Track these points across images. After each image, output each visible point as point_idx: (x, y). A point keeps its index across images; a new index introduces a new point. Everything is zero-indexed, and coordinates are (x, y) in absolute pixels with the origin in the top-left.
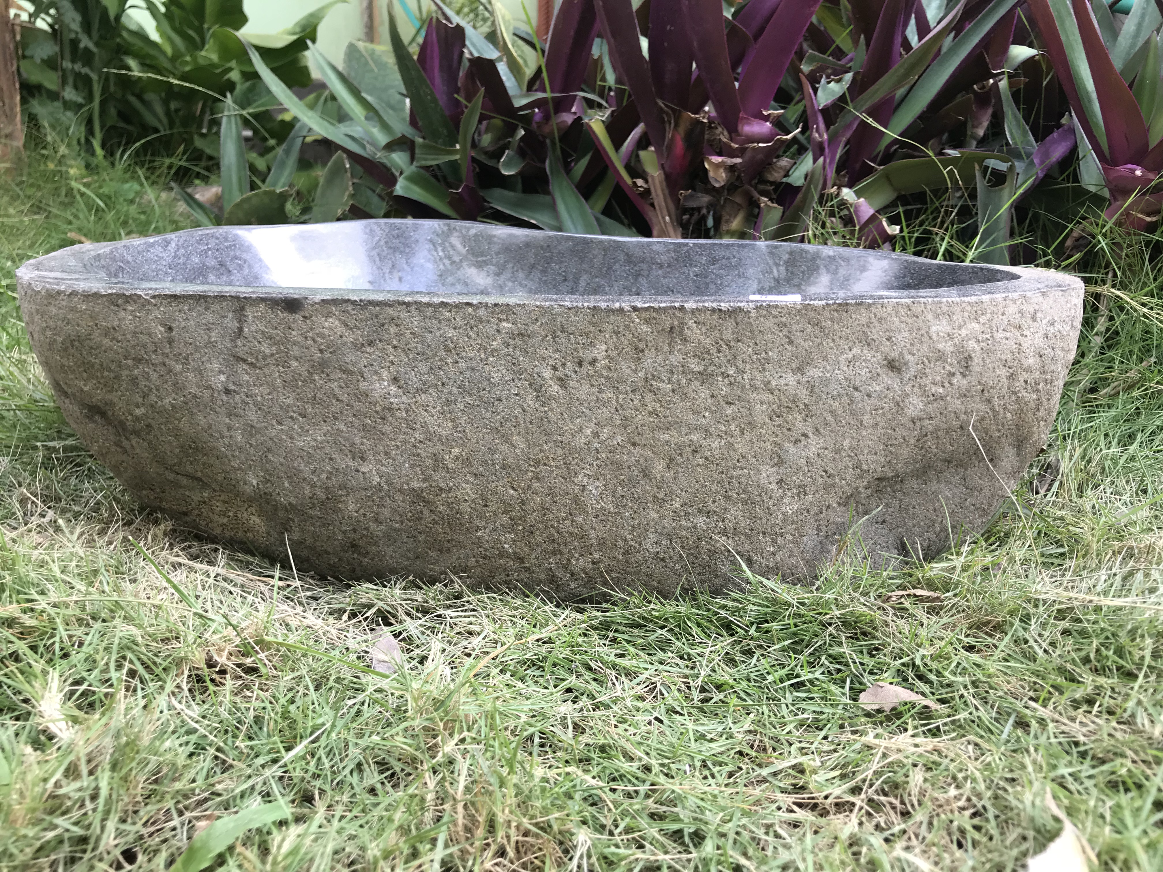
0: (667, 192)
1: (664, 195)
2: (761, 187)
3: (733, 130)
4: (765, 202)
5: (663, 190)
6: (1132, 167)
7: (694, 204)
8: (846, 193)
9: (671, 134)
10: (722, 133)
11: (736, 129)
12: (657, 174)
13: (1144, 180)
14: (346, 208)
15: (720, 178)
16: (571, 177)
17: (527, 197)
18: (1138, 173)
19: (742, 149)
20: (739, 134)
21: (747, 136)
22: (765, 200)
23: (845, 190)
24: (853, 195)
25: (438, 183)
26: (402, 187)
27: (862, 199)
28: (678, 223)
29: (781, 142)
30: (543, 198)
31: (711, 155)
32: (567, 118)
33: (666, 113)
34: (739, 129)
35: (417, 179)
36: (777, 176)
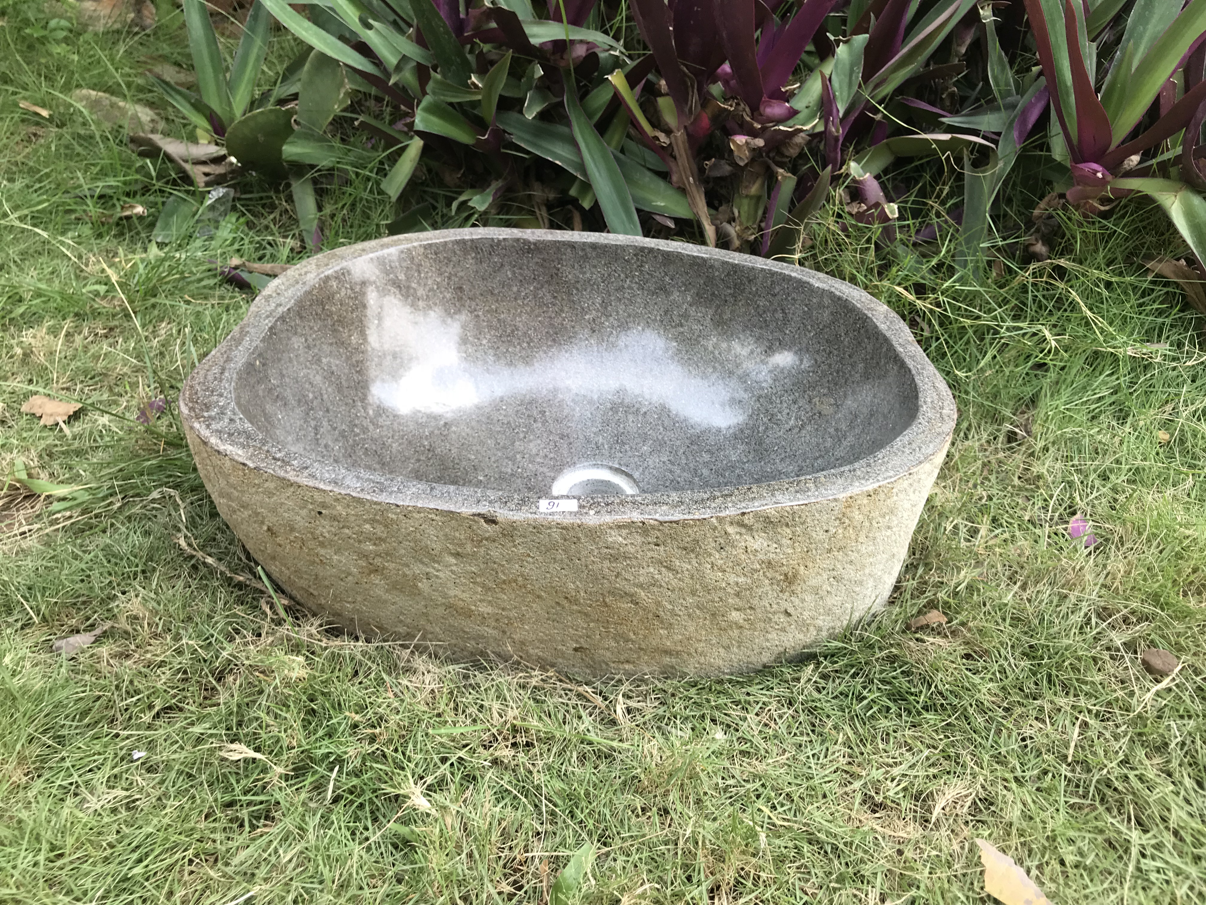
0: (689, 152)
1: (687, 154)
2: (778, 158)
3: (755, 110)
4: (782, 174)
5: (685, 150)
6: (1095, 166)
7: (717, 174)
8: (854, 168)
9: (694, 99)
10: (744, 110)
11: (758, 109)
12: (680, 134)
13: (1103, 182)
14: (344, 106)
15: (743, 157)
16: (590, 116)
17: (545, 125)
18: (1100, 175)
19: (764, 129)
20: (761, 115)
21: (768, 117)
22: (781, 171)
23: (853, 164)
24: (861, 171)
25: (454, 111)
26: (422, 121)
27: (868, 175)
28: (700, 180)
29: (801, 131)
30: (563, 129)
31: (735, 134)
32: (580, 51)
33: (689, 77)
34: (762, 108)
35: (434, 110)
36: (793, 152)
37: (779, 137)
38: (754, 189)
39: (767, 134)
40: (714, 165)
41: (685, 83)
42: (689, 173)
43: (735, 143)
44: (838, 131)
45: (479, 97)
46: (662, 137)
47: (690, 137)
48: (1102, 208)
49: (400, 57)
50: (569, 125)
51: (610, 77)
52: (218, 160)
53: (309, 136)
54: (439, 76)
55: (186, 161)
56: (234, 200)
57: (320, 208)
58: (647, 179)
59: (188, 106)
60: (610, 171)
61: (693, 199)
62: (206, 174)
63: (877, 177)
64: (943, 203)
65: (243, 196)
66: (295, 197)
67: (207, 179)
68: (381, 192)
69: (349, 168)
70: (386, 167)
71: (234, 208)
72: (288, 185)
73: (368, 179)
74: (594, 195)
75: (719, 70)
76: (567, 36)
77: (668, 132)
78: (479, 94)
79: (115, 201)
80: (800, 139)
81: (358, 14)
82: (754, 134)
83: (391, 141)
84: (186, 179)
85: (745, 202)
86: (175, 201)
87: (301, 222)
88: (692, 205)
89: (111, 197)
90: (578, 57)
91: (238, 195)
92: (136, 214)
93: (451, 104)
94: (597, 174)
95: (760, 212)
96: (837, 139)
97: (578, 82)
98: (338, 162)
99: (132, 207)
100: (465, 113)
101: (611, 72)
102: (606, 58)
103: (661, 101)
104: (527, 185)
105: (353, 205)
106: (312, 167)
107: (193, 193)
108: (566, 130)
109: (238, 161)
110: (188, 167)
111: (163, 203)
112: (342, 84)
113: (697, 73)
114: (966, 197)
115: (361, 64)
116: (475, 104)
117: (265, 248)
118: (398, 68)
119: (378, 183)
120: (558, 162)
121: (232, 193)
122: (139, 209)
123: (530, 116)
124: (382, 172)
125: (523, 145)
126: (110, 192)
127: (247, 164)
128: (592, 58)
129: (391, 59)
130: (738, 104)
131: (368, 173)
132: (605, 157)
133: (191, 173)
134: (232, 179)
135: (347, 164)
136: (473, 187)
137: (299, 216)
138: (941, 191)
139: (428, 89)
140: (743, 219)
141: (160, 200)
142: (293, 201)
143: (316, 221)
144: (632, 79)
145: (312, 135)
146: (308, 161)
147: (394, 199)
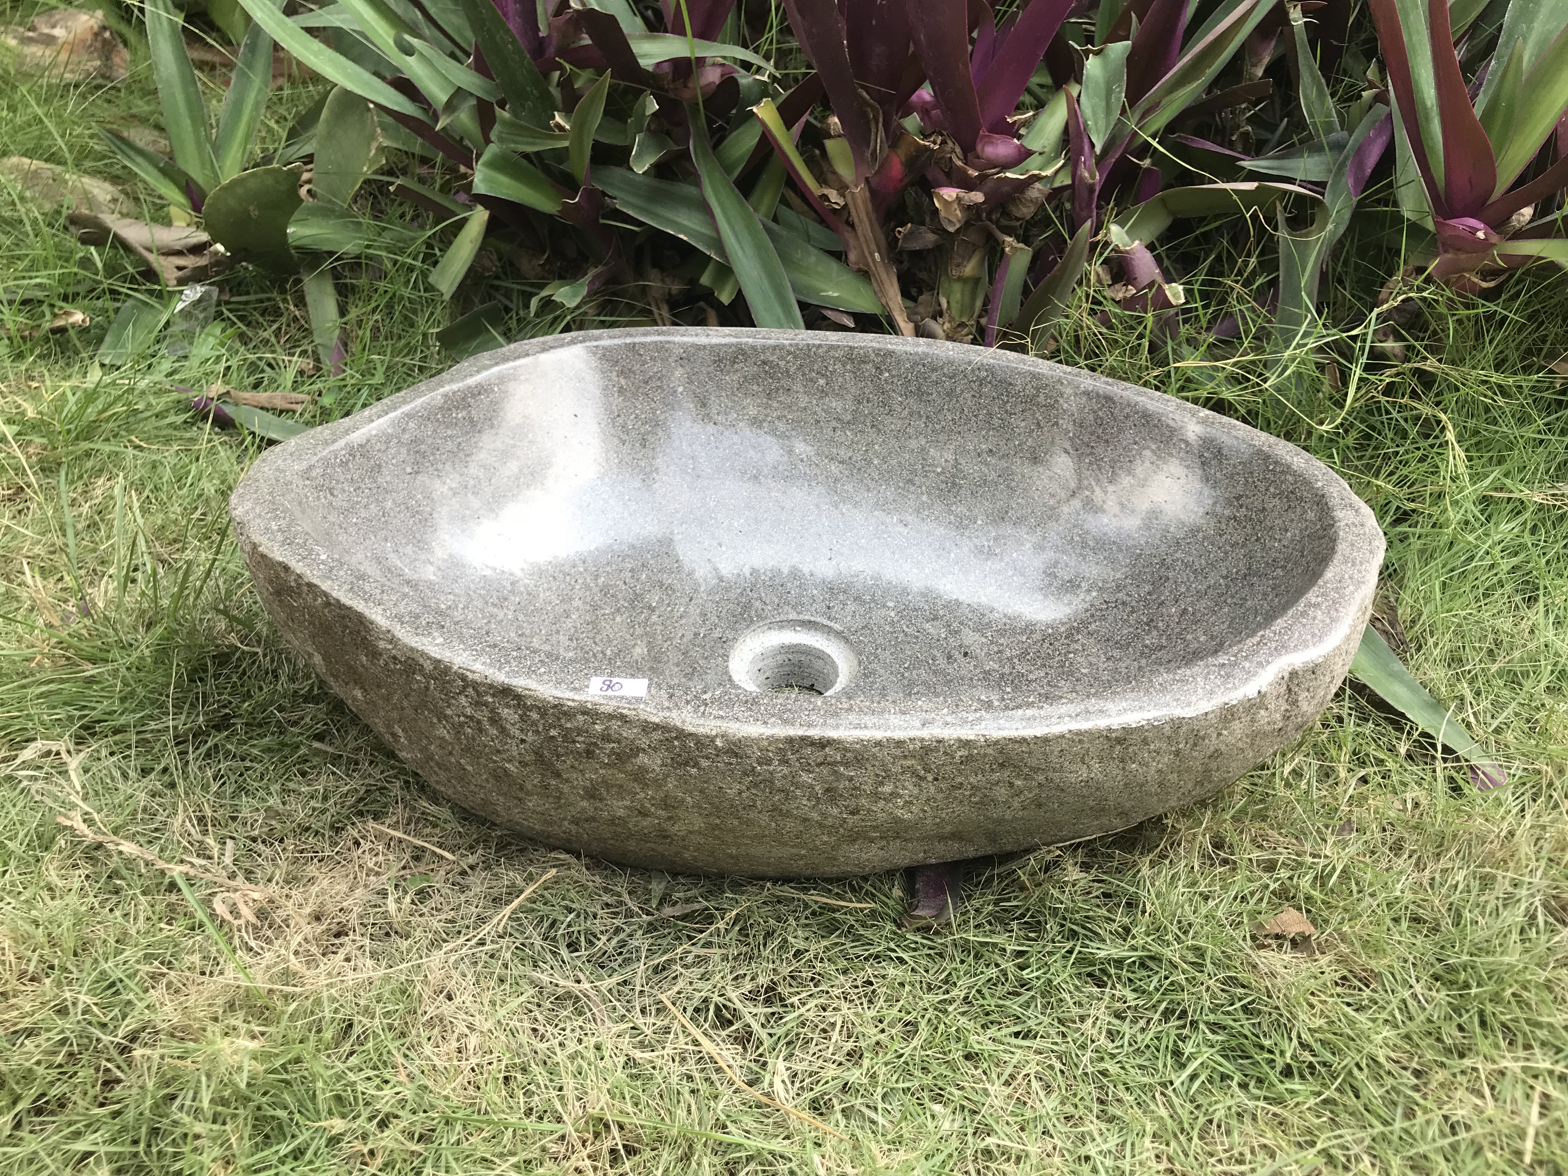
0: (873, 216)
1: (870, 220)
2: (1004, 222)
3: (969, 150)
4: (1010, 245)
5: (867, 213)
6: (1472, 222)
7: (916, 246)
8: (1116, 234)
9: (879, 138)
10: (953, 151)
11: (973, 148)
12: (859, 191)
13: (1486, 245)
14: (376, 167)
15: (953, 219)
16: (727, 169)
17: (664, 185)
18: (1481, 235)
19: (983, 178)
20: (978, 157)
21: (988, 160)
22: (1009, 239)
23: (1114, 228)
24: (1126, 238)
25: (532, 168)
26: (484, 180)
27: (1137, 242)
28: (890, 259)
29: (1038, 178)
30: (687, 189)
31: (940, 186)
32: (712, 76)
33: (870, 105)
34: (979, 147)
35: (501, 164)
36: (1026, 211)
37: (1006, 189)
38: (969, 269)
39: (989, 185)
40: (911, 233)
41: (865, 115)
42: (873, 247)
43: (941, 198)
44: (1093, 177)
45: (566, 144)
46: (834, 196)
47: (874, 193)
48: (1485, 285)
49: (452, 92)
50: (698, 184)
51: (755, 109)
52: (197, 249)
53: (326, 212)
54: (506, 115)
55: (150, 250)
56: (219, 304)
57: (343, 312)
58: (813, 259)
59: (155, 172)
60: (759, 248)
61: (881, 284)
62: (180, 268)
63: (1151, 247)
64: (1247, 283)
65: (234, 299)
66: (308, 299)
67: (180, 273)
68: (429, 288)
69: (384, 254)
70: (437, 251)
71: (219, 315)
72: (299, 281)
73: (411, 269)
74: (737, 282)
75: (914, 98)
76: (692, 52)
77: (842, 189)
78: (564, 138)
79: (45, 308)
80: (1037, 191)
81: (392, 32)
82: (968, 185)
83: (443, 213)
84: (150, 274)
85: (957, 288)
86: (134, 307)
87: (315, 333)
88: (879, 294)
89: (41, 302)
90: (710, 84)
91: (226, 297)
92: (73, 326)
93: (526, 156)
94: (740, 253)
95: (979, 303)
96: (1091, 188)
97: (710, 122)
98: (368, 247)
99: (68, 314)
100: (547, 170)
101: (757, 102)
102: (749, 87)
103: (829, 144)
104: (640, 274)
105: (390, 306)
106: (331, 253)
107: (160, 295)
108: (692, 190)
109: (227, 249)
110: (152, 257)
111: (117, 310)
112: (373, 137)
113: (882, 100)
114: (1281, 273)
115: (398, 104)
116: (561, 155)
117: (263, 371)
118: (450, 106)
119: (425, 274)
120: (682, 236)
121: (215, 292)
122: (78, 317)
123: (640, 168)
124: (431, 260)
125: (630, 213)
126: (40, 294)
127: (239, 252)
128: (729, 83)
129: (439, 95)
130: (943, 142)
131: (409, 261)
132: (750, 227)
133: (155, 265)
134: (217, 273)
135: (380, 248)
136: (561, 277)
137: (314, 326)
138: (1246, 264)
139: (493, 136)
140: (955, 312)
141: (111, 305)
142: (305, 305)
143: (337, 332)
144: (788, 114)
145: (333, 211)
146: (326, 248)
147: (447, 297)
